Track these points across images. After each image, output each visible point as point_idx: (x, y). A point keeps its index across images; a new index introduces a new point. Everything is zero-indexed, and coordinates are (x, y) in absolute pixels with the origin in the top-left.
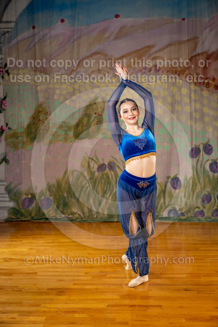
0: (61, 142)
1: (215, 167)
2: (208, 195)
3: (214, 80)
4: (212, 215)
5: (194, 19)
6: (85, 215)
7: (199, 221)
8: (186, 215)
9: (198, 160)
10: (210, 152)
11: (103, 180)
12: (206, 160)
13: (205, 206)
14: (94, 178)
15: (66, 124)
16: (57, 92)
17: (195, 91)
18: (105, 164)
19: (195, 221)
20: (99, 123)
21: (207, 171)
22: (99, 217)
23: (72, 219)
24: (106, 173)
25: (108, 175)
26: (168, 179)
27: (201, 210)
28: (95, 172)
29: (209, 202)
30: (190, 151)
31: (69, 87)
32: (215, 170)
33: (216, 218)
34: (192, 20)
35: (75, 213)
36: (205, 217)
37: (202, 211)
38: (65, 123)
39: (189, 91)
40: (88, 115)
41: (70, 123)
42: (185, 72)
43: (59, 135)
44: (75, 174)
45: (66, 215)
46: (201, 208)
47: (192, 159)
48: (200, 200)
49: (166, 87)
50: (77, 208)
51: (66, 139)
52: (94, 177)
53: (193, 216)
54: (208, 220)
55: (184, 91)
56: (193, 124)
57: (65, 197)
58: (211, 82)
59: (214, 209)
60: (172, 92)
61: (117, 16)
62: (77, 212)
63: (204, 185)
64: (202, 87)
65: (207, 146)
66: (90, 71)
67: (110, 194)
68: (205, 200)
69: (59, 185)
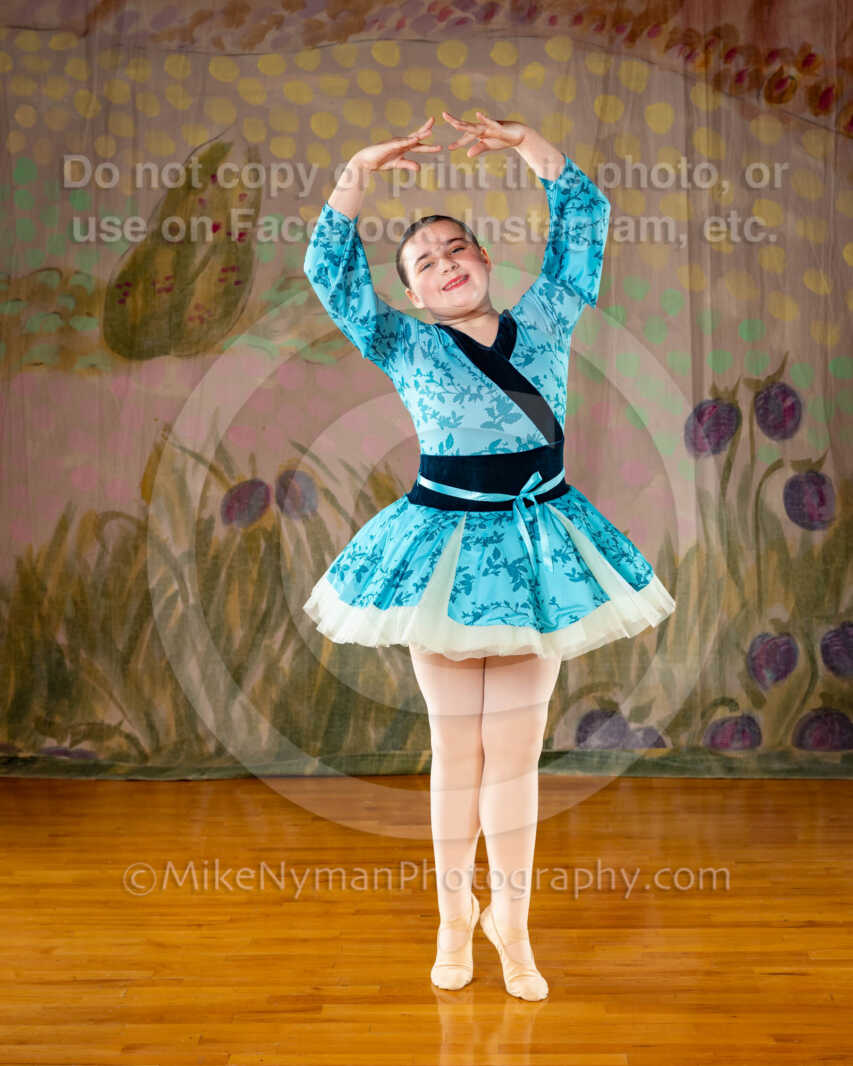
0: (40, 373)
1: (810, 498)
2: (780, 641)
3: (808, 61)
4: (800, 742)
6: (158, 741)
7: (730, 770)
8: (668, 740)
9: (728, 466)
10: (790, 424)
11: (251, 564)
12: (769, 462)
13: (763, 692)
14: (205, 555)
15: (64, 280)
16: (17, 116)
17: (715, 121)
18: (261, 484)
19: (709, 770)
20: (233, 277)
21: (773, 518)
22: (230, 751)
23: (92, 762)
24: (269, 529)
25: (275, 540)
27: (742, 717)
28: (211, 520)
29: (782, 674)
30: (689, 419)
31: (82, 93)
32: (811, 517)
33: (818, 754)
35: (109, 727)
36: (760, 749)
37: (750, 720)
38: (61, 274)
39: (682, 119)
41: (89, 277)
42: (666, 20)
43: (29, 338)
44: (113, 530)
45: (62, 739)
46: (745, 704)
47: (697, 457)
48: (740, 665)
49: (569, 99)
51: (66, 355)
52: (207, 545)
53: (701, 744)
54: (776, 765)
55: (662, 117)
56: (707, 280)
57: (59, 650)
58: (792, 71)
59: (806, 711)
60: (601, 123)
62: (120, 724)
63: (760, 592)
64: (754, 101)
65: (773, 393)
66: (187, 15)
67: (288, 632)
68: (761, 666)
69: (29, 587)
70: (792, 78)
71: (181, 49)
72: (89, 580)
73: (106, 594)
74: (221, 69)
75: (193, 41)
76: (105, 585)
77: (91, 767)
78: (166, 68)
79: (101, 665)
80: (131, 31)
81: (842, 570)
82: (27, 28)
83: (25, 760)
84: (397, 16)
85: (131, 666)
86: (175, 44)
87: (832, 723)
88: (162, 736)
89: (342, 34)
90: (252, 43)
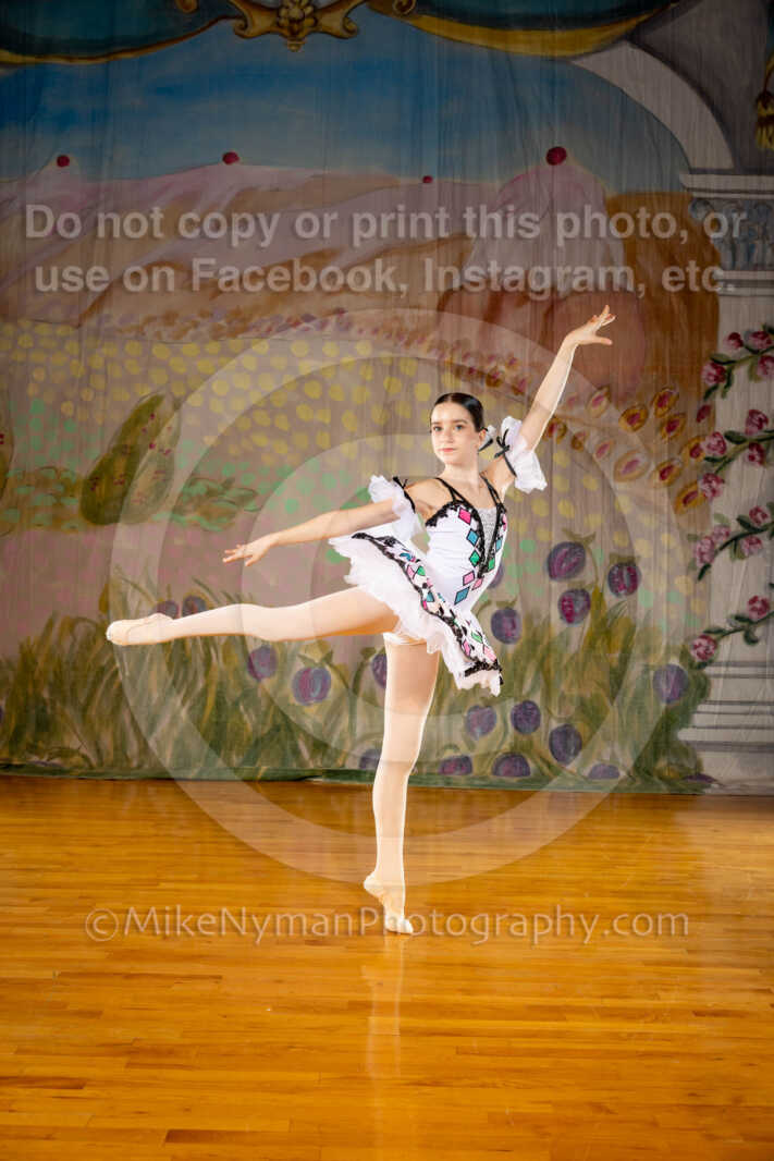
0: (40, 531)
1: (507, 625)
2: (486, 710)
3: (512, 362)
4: (495, 772)
5: (458, 180)
6: (102, 758)
7: (448, 784)
15: (58, 475)
16: (35, 375)
18: (173, 604)
19: (436, 784)
20: (161, 476)
22: (146, 766)
23: (60, 769)
26: (366, 657)
27: (462, 756)
29: (487, 730)
31: (75, 362)
32: (507, 636)
33: (504, 778)
34: (454, 184)
35: (72, 750)
36: (471, 775)
37: (466, 758)
38: (56, 471)
40: (128, 451)
41: (73, 474)
42: (428, 334)
43: (35, 509)
44: (81, 629)
45: (43, 757)
46: (464, 748)
48: (461, 725)
49: (369, 378)
50: (78, 736)
51: (57, 520)
53: (435, 771)
54: (480, 782)
55: (424, 391)
57: (44, 701)
58: (503, 368)
59: (500, 754)
60: (387, 393)
61: (229, 158)
62: (79, 748)
64: (479, 384)
66: (141, 318)
67: (185, 696)
68: (474, 726)
69: (27, 661)
70: (503, 372)
71: (136, 338)
72: (64, 659)
73: (75, 668)
74: (159, 351)
75: (144, 334)
76: (74, 663)
77: (57, 771)
78: (127, 347)
79: (69, 711)
80: (106, 325)
81: (525, 669)
82: (42, 321)
83: (17, 766)
84: (269, 323)
85: (88, 713)
86: (133, 334)
87: (516, 761)
88: (104, 759)
89: (234, 334)
90: (178, 337)
